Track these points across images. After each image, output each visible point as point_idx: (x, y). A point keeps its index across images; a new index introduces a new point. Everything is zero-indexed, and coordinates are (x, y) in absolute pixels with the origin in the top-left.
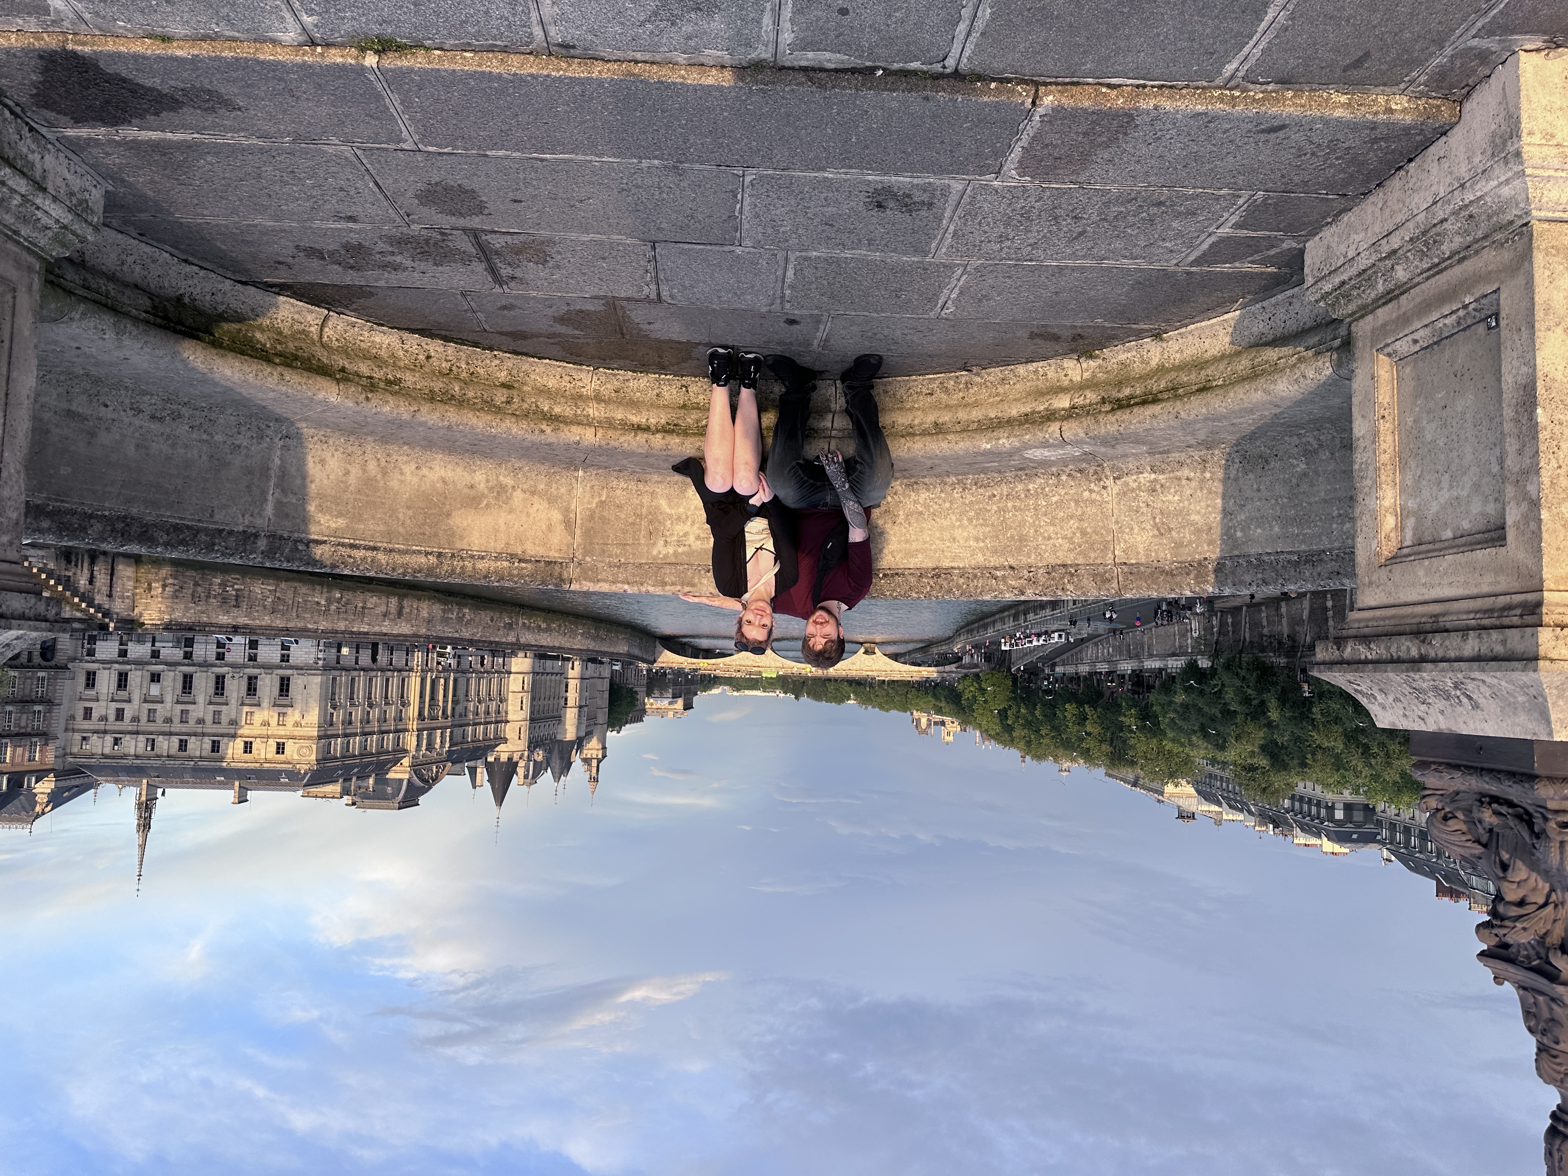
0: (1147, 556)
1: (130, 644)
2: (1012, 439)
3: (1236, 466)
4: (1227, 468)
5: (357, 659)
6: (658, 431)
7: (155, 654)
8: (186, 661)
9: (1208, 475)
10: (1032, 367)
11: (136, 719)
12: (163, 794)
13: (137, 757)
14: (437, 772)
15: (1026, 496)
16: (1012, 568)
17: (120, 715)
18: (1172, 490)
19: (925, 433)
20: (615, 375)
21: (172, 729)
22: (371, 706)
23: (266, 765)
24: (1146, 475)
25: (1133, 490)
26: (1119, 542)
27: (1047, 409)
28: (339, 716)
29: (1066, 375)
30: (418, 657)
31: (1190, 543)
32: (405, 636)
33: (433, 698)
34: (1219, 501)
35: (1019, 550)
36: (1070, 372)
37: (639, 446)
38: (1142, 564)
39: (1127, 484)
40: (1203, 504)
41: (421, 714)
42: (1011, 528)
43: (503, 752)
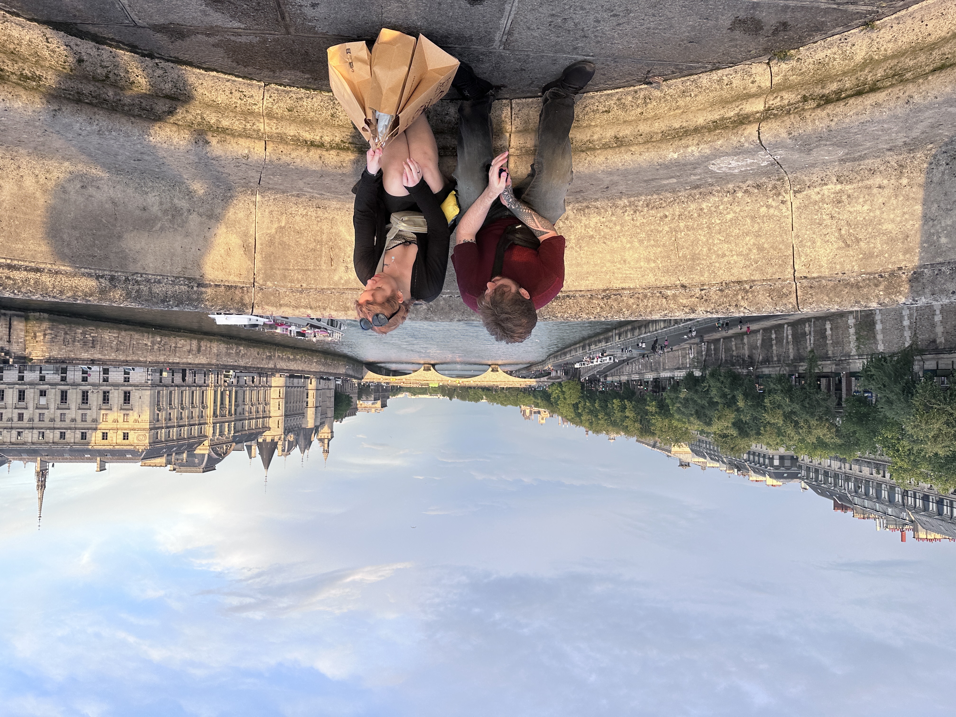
0: (831, 269)
1: (25, 372)
2: (702, 146)
3: (941, 168)
4: (929, 171)
5: (173, 379)
6: (332, 148)
7: (42, 378)
8: (63, 383)
9: (904, 181)
10: (715, 76)
11: (31, 420)
12: (53, 466)
13: (33, 443)
14: (227, 449)
15: (699, 215)
16: (683, 286)
17: (21, 417)
18: (861, 200)
19: (606, 147)
20: (288, 92)
21: (55, 426)
22: (183, 409)
23: (117, 447)
24: (829, 187)
25: (815, 203)
26: (800, 256)
27: (738, 115)
28: (162, 415)
29: (753, 82)
30: (212, 378)
31: (881, 253)
32: (203, 364)
33: (222, 403)
34: (919, 208)
35: (692, 269)
36: (757, 79)
37: (312, 162)
38: (823, 278)
39: (809, 197)
40: (898, 212)
41: (215, 413)
42: (683, 248)
43: (268, 436)
